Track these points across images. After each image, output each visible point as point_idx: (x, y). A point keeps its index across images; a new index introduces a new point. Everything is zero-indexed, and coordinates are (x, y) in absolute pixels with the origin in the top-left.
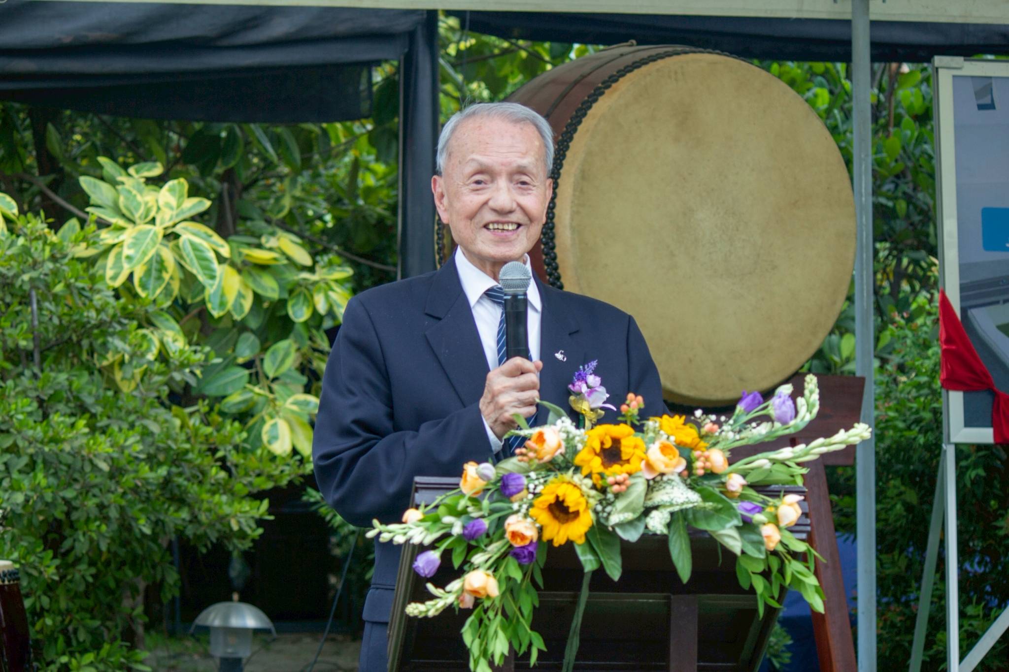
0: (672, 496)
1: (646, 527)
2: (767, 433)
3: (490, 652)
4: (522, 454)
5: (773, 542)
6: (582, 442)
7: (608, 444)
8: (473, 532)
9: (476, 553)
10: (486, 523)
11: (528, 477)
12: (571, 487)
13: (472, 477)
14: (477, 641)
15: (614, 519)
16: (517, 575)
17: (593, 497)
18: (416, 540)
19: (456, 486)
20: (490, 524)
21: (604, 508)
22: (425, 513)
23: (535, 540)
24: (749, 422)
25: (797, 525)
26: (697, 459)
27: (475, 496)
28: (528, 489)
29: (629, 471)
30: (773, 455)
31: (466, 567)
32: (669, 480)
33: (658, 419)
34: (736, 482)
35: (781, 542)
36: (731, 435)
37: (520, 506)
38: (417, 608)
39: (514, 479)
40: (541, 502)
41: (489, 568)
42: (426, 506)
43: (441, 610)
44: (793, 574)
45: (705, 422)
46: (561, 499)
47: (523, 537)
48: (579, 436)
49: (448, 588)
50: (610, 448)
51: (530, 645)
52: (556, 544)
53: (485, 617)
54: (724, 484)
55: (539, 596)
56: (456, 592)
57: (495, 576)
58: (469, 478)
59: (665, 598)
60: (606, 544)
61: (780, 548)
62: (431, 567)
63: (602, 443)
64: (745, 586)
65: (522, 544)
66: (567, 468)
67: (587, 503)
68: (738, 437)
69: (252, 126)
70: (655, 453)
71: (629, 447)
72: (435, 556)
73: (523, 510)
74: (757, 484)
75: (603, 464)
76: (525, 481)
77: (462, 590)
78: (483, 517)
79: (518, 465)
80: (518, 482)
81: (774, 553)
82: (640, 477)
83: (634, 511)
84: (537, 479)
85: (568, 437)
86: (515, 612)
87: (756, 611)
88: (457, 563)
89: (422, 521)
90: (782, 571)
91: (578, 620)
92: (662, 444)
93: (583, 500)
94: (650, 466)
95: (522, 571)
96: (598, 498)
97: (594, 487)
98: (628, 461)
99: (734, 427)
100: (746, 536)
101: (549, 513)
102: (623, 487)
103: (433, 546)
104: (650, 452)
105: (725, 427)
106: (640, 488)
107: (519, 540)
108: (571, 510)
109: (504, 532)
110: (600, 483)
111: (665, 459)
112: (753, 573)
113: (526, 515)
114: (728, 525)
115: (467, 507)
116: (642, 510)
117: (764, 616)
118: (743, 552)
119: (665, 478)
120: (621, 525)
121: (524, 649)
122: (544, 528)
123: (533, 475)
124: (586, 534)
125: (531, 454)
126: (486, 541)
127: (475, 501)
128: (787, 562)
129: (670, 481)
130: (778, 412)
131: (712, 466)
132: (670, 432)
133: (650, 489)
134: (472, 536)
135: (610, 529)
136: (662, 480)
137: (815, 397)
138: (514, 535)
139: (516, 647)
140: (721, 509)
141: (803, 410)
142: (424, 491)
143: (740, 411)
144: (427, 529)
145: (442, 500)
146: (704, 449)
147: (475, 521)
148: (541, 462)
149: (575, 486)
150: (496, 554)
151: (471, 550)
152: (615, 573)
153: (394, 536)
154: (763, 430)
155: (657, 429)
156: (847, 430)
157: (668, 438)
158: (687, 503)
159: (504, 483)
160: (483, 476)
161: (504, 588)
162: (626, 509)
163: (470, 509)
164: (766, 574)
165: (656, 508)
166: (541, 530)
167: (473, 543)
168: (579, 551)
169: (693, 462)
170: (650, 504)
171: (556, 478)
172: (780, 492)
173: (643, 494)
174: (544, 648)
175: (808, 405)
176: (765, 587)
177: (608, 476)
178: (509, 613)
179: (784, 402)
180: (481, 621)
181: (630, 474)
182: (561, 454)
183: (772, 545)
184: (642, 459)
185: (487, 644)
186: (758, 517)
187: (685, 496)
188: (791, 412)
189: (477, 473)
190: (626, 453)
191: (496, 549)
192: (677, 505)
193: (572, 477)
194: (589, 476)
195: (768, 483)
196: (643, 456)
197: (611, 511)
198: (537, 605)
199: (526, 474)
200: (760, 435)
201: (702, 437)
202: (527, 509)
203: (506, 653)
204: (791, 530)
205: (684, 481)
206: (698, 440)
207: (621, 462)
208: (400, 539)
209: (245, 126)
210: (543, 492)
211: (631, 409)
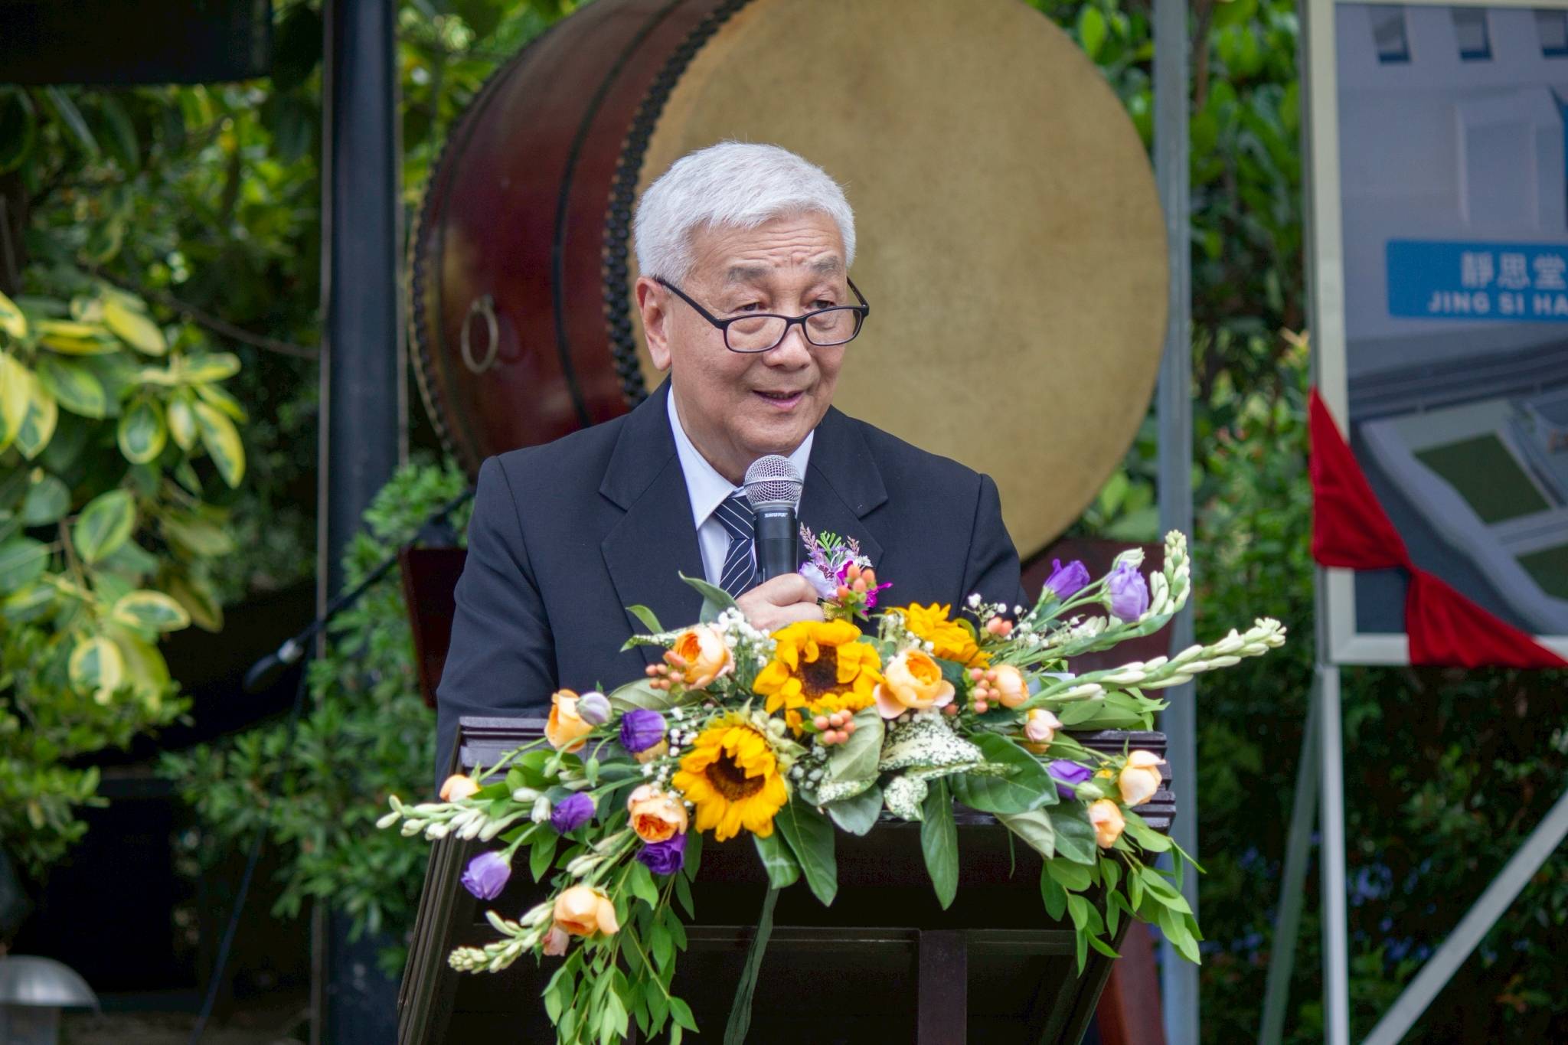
0: (930, 751)
1: (885, 807)
2: (1098, 635)
3: (593, 1031)
4: (659, 675)
5: (1111, 833)
6: (766, 652)
7: (813, 656)
8: (570, 817)
9: (574, 856)
10: (594, 799)
11: (669, 716)
12: (747, 734)
13: (567, 717)
14: (571, 1014)
15: (828, 792)
16: (649, 894)
17: (788, 752)
18: (467, 833)
19: (537, 734)
20: (601, 802)
21: (807, 772)
22: (480, 784)
23: (682, 831)
24: (1066, 616)
25: (1153, 802)
26: (975, 683)
27: (572, 752)
28: (669, 737)
29: (852, 704)
30: (1108, 676)
31: (555, 881)
32: (924, 721)
33: (901, 611)
34: (1042, 725)
35: (1124, 835)
36: (1034, 639)
37: (656, 769)
38: (469, 957)
39: (645, 721)
40: (694, 761)
41: (600, 883)
42: (484, 770)
43: (513, 959)
44: (1145, 892)
45: (986, 616)
46: (729, 755)
47: (661, 825)
48: (760, 641)
49: (526, 919)
50: (816, 663)
51: (670, 1021)
52: (720, 838)
53: (586, 970)
54: (1020, 728)
55: (689, 934)
56: (541, 926)
57: (610, 897)
58: (561, 719)
59: (909, 935)
60: (811, 838)
61: (1123, 847)
62: (493, 882)
63: (802, 654)
64: (1055, 913)
65: (659, 838)
66: (740, 701)
67: (777, 762)
68: (1045, 643)
69: (51, 92)
70: (898, 673)
71: (851, 660)
72: (501, 860)
73: (662, 777)
74: (1079, 729)
75: (804, 691)
76: (665, 724)
77: (551, 920)
78: (587, 789)
79: (648, 695)
80: (651, 725)
81: (1111, 854)
82: (872, 715)
83: (861, 778)
84: (685, 720)
85: (740, 643)
86: (643, 961)
87: (1072, 958)
88: (538, 872)
89: (475, 797)
90: (1124, 886)
91: (750, 978)
92: (911, 655)
93: (769, 757)
94: (888, 695)
95: (657, 885)
96: (797, 754)
97: (789, 734)
98: (849, 686)
99: (1036, 626)
100: (1062, 824)
101: (708, 782)
102: (843, 734)
103: (497, 843)
104: (890, 669)
105: (1024, 626)
106: (873, 735)
107: (653, 831)
108: (748, 775)
109: (627, 816)
110: (800, 727)
111: (917, 683)
112: (1072, 892)
113: (667, 786)
114: (1034, 804)
115: (559, 771)
116: (877, 775)
117: (1084, 971)
118: (1057, 854)
119: (917, 718)
120: (839, 803)
121: (657, 1027)
122: (698, 808)
123: (678, 712)
124: (774, 818)
125: (676, 675)
126: (593, 832)
127: (573, 760)
128: (1134, 870)
129: (925, 723)
130: (1118, 598)
131: (1002, 695)
132: (923, 634)
133: (889, 738)
134: (569, 825)
135: (820, 810)
136: (911, 720)
137: (1184, 570)
138: (645, 821)
139: (643, 1025)
140: (1018, 774)
141: (1161, 596)
142: (477, 743)
143: (1048, 596)
144: (487, 812)
145: (511, 759)
146: (985, 664)
147: (576, 796)
148: (692, 688)
149: (755, 731)
150: (611, 856)
151: (566, 848)
152: (826, 891)
153: (427, 826)
154: (1091, 629)
155: (901, 629)
156: (1242, 630)
157: (921, 645)
158: (958, 763)
159: (626, 727)
160: (587, 716)
161: (625, 918)
162: (848, 775)
163: (563, 776)
164: (1095, 895)
165: (901, 771)
166: (692, 812)
167: (569, 836)
168: (762, 849)
169: (969, 689)
170: (889, 764)
171: (721, 717)
172: (1123, 742)
173: (878, 747)
174: (693, 1027)
175: (1170, 585)
176: (1091, 918)
177: (815, 714)
178: (633, 963)
179: (1130, 580)
180: (579, 976)
181: (854, 711)
182: (728, 675)
183: (1110, 839)
184: (876, 683)
185: (588, 1017)
186: (1086, 788)
187: (953, 750)
188: (1141, 597)
189: (578, 710)
190: (846, 671)
191: (610, 846)
192: (940, 766)
193: (750, 716)
194: (780, 713)
195: (1099, 727)
196: (877, 676)
197: (821, 777)
198: (684, 949)
199: (666, 712)
200: (1086, 638)
201: (982, 643)
202: (669, 775)
203: (623, 1032)
204: (1141, 812)
205: (951, 724)
206: (976, 648)
207: (837, 689)
208: (438, 831)
209: (38, 92)
210: (697, 743)
211: (853, 593)
